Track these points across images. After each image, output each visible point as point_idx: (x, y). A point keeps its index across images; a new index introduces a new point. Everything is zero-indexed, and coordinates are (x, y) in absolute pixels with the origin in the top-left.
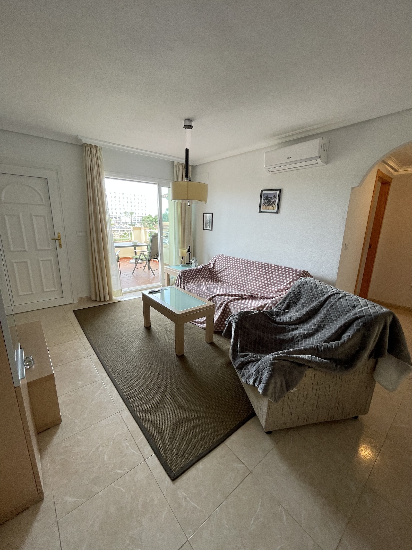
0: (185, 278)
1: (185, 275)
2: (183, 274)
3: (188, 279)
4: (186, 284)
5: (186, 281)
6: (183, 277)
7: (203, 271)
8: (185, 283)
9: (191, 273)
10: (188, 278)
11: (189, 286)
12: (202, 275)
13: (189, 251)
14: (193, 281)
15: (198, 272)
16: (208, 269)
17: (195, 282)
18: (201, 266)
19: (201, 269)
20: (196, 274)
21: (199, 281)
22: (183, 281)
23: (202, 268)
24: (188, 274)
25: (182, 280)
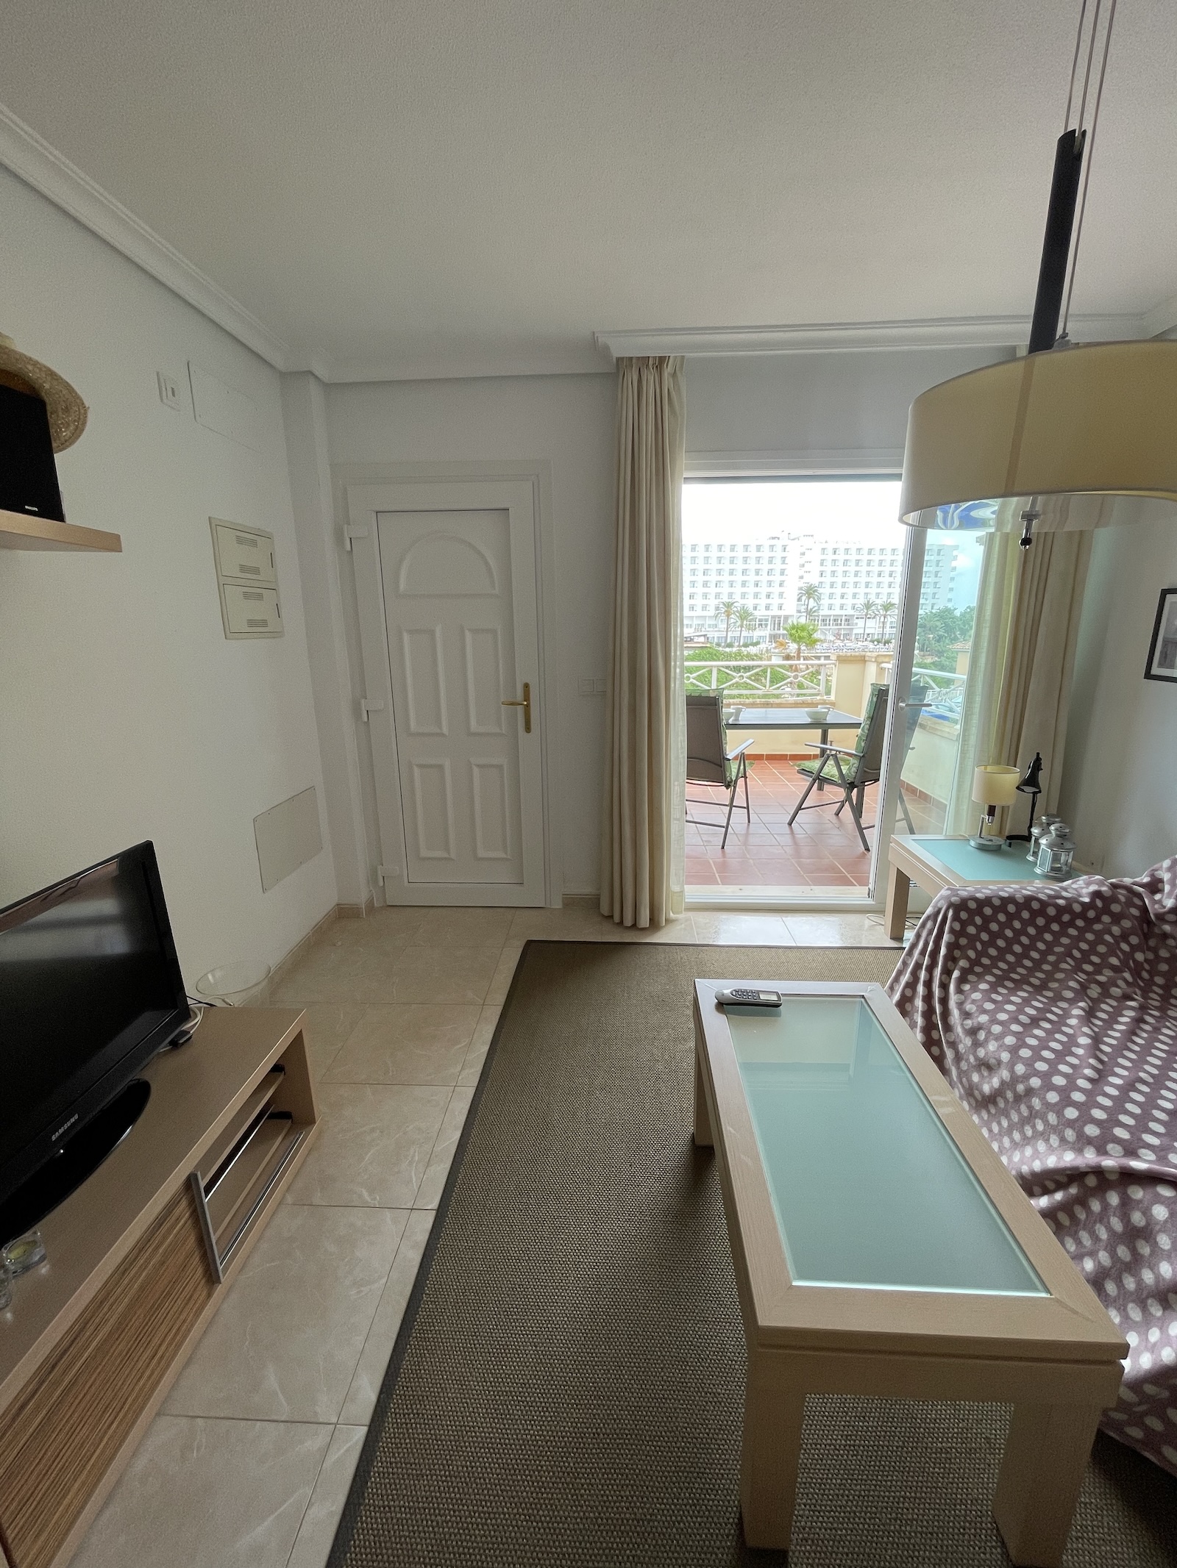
0: (963, 941)
1: (964, 924)
2: (956, 918)
3: (983, 953)
4: (962, 980)
5: (963, 963)
6: (952, 931)
7: (1097, 919)
8: (956, 974)
9: (1011, 917)
10: (982, 943)
11: (974, 1002)
12: (1084, 946)
13: (1031, 781)
14: (1012, 968)
15: (1057, 919)
16: (1134, 912)
17: (1018, 984)
18: (1088, 884)
19: (1077, 908)
20: (1041, 930)
21: (1050, 976)
22: (946, 957)
23: (1087, 900)
24: (987, 920)
25: (943, 951)
